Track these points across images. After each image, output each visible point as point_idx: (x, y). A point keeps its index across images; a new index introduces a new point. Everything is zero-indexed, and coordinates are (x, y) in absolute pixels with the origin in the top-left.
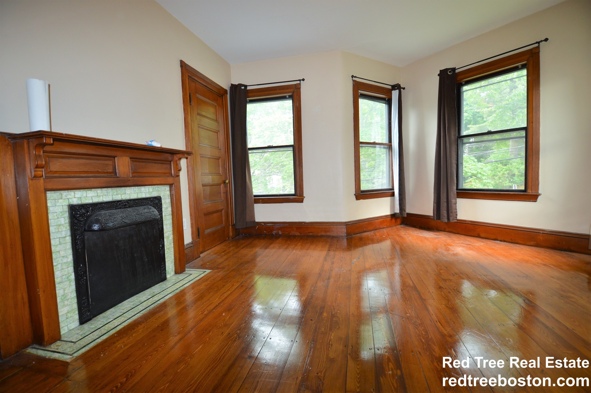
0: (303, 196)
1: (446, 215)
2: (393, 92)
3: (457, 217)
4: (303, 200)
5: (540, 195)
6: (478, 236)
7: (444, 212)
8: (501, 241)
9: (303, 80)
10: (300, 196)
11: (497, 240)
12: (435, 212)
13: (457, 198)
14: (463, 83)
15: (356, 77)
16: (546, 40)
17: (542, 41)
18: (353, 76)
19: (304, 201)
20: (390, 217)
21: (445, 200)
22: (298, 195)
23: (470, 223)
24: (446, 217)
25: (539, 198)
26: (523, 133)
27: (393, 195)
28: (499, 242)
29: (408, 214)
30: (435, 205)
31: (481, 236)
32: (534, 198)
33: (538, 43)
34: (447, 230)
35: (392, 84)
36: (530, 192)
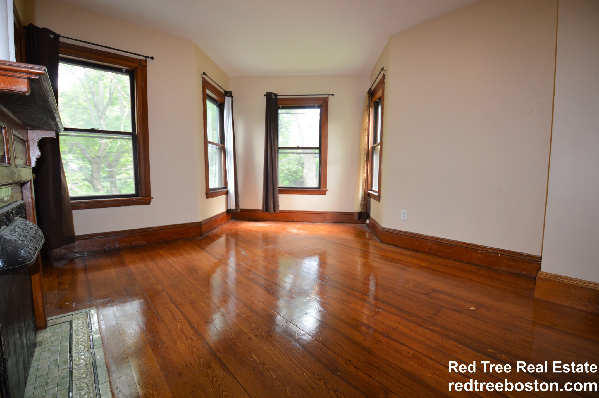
0: (150, 197)
1: (272, 207)
2: (226, 98)
3: (279, 208)
4: (151, 201)
5: (327, 190)
6: (293, 221)
7: (271, 206)
8: (307, 222)
9: (152, 58)
10: (145, 197)
11: (305, 222)
12: (264, 206)
13: (279, 194)
14: (281, 107)
15: (206, 75)
16: (333, 95)
17: (330, 95)
18: (204, 74)
19: (151, 203)
20: (226, 213)
21: (272, 196)
22: (144, 195)
23: (287, 212)
24: (273, 209)
25: (327, 192)
26: (317, 151)
27: (227, 193)
28: (306, 223)
29: (242, 210)
30: (264, 200)
31: (295, 220)
32: (324, 192)
33: (328, 95)
34: (271, 219)
35: (227, 90)
36: (322, 189)
